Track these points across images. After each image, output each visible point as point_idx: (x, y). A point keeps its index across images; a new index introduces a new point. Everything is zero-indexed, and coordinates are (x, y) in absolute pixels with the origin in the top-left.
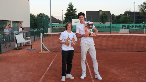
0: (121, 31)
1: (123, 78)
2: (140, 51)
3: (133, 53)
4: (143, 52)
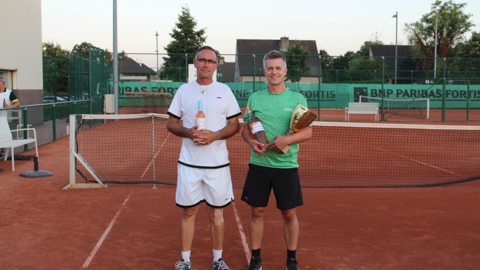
2: (428, 186)
3: (405, 190)
4: (439, 189)
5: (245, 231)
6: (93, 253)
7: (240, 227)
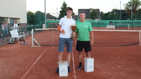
0: (109, 27)
1: (105, 73)
2: (123, 46)
3: (117, 47)
4: (126, 47)
5: (74, 57)
6: (36, 61)
7: (73, 56)
